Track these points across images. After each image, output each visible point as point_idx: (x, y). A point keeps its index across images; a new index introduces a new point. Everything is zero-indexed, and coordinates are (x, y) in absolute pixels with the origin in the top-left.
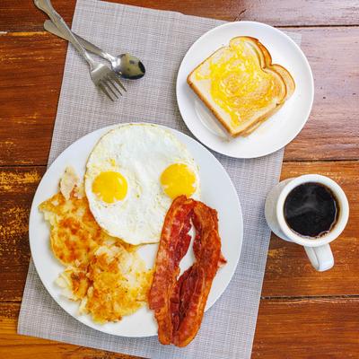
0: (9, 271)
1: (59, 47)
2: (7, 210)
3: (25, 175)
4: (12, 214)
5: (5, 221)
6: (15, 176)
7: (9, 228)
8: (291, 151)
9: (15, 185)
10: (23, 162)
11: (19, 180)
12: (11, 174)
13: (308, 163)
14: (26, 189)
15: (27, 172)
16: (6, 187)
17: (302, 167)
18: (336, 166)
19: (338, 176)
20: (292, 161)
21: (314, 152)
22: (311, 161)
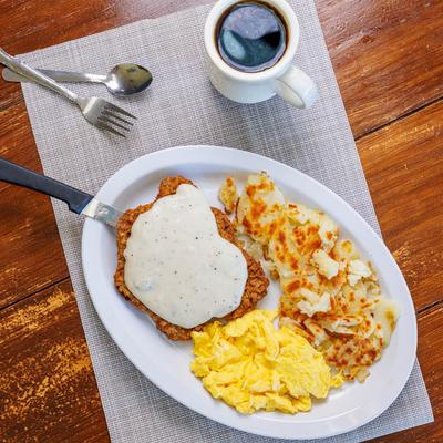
0: (81, 429)
1: (20, 127)
2: (45, 354)
3: (48, 301)
4: (54, 356)
5: (49, 369)
6: (36, 308)
7: (57, 376)
8: (359, 122)
9: (41, 319)
10: (38, 286)
11: (43, 309)
12: (30, 308)
13: (386, 128)
14: (56, 317)
15: (49, 295)
16: (31, 327)
17: (381, 136)
18: (422, 116)
19: (430, 127)
20: (366, 134)
21: (388, 111)
22: (389, 124)
